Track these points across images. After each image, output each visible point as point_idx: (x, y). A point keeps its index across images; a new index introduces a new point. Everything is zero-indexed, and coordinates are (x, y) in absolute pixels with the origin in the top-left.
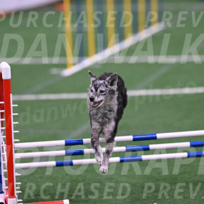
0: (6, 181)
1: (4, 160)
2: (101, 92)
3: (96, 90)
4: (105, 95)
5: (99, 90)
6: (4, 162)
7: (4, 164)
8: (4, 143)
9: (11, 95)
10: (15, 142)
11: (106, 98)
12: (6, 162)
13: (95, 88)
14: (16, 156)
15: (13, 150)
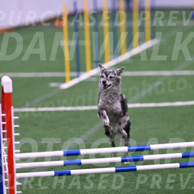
0: (7, 190)
1: (5, 170)
2: (111, 77)
3: (107, 76)
4: (113, 80)
5: (109, 76)
6: (5, 172)
7: (6, 174)
8: (5, 153)
9: (12, 107)
10: (16, 153)
11: (114, 83)
12: (7, 171)
13: (106, 74)
14: (17, 166)
15: (14, 160)
